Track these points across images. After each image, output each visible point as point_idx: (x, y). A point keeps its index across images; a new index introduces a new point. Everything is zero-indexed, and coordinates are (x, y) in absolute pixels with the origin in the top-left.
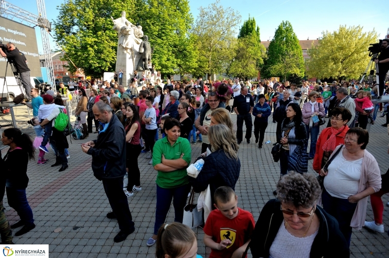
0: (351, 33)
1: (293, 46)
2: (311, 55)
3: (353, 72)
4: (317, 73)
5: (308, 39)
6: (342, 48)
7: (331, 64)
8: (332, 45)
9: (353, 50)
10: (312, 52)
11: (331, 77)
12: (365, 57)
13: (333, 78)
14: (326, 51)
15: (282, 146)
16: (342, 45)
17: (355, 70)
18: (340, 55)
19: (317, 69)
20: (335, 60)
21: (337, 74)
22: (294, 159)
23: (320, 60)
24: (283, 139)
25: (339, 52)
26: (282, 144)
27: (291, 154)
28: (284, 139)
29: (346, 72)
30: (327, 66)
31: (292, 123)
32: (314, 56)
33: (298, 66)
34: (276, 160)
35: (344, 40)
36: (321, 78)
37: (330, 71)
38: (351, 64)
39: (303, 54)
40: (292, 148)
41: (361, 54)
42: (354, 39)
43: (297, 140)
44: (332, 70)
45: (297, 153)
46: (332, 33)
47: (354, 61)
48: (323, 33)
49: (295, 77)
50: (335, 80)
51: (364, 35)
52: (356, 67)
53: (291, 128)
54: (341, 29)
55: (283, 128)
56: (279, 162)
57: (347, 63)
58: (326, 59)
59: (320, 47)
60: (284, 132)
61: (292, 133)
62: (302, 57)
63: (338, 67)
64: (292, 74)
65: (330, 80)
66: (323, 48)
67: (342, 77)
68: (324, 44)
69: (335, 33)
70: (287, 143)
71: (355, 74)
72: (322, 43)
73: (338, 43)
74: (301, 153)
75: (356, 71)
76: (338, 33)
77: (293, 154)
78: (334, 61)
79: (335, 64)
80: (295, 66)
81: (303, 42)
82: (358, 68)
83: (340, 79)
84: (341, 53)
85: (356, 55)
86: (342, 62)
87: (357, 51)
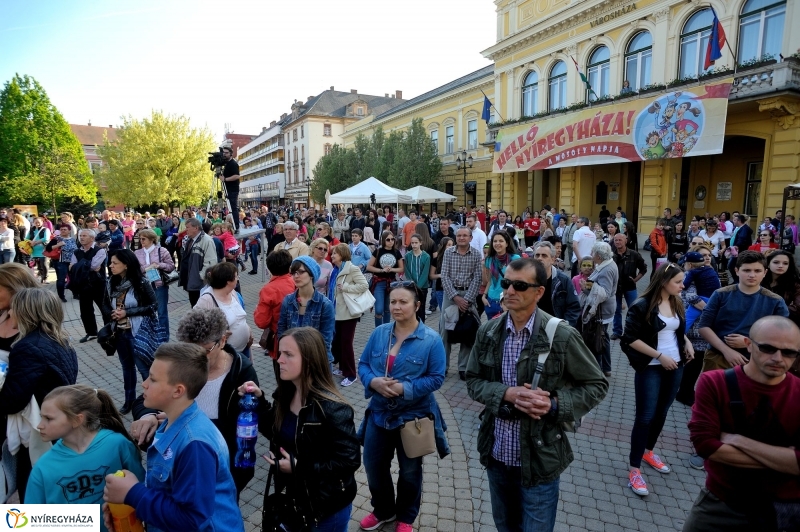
0: (174, 125)
1: (56, 135)
2: (107, 159)
3: (190, 193)
4: (127, 195)
5: (89, 124)
6: (163, 151)
7: (150, 178)
8: (144, 142)
9: (183, 157)
10: (107, 153)
11: (155, 203)
12: (202, 168)
13: (159, 204)
14: (136, 154)
15: (117, 324)
16: (163, 145)
17: (193, 189)
18: (162, 162)
19: (124, 187)
20: (156, 171)
21: (165, 196)
22: (143, 339)
23: (126, 169)
24: (116, 312)
25: (161, 158)
26: (117, 322)
27: (134, 333)
28: (118, 312)
29: (178, 193)
30: (142, 181)
31: (128, 283)
32: (115, 161)
33: (79, 178)
34: (110, 353)
35: (164, 136)
36: (135, 205)
37: (150, 191)
38: (185, 179)
39: (83, 153)
40: (136, 323)
41: (197, 163)
42: (180, 136)
43: (142, 309)
44: (153, 188)
45: (146, 330)
46: (140, 120)
47: (189, 175)
48: (123, 117)
49: (75, 202)
50: (162, 207)
51: (194, 131)
52: (192, 183)
53: (127, 290)
54: (156, 117)
55: (111, 293)
56: (116, 354)
57: (177, 178)
58: (138, 169)
59: (122, 144)
60: (114, 301)
61: (131, 299)
62: (83, 160)
63: (163, 185)
64: (69, 199)
65: (154, 209)
66: (129, 148)
67: (174, 202)
68: (129, 141)
69: (146, 121)
70: (125, 317)
71: (193, 196)
72: (124, 137)
73: (155, 140)
74: (152, 328)
75: (195, 192)
76: (150, 122)
77: (139, 332)
78: (154, 172)
79: (156, 177)
80: (74, 180)
81: (78, 129)
82: (196, 186)
83: (172, 205)
84: (163, 159)
85: (188, 164)
86: (168, 175)
87: (189, 158)
